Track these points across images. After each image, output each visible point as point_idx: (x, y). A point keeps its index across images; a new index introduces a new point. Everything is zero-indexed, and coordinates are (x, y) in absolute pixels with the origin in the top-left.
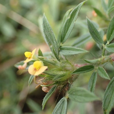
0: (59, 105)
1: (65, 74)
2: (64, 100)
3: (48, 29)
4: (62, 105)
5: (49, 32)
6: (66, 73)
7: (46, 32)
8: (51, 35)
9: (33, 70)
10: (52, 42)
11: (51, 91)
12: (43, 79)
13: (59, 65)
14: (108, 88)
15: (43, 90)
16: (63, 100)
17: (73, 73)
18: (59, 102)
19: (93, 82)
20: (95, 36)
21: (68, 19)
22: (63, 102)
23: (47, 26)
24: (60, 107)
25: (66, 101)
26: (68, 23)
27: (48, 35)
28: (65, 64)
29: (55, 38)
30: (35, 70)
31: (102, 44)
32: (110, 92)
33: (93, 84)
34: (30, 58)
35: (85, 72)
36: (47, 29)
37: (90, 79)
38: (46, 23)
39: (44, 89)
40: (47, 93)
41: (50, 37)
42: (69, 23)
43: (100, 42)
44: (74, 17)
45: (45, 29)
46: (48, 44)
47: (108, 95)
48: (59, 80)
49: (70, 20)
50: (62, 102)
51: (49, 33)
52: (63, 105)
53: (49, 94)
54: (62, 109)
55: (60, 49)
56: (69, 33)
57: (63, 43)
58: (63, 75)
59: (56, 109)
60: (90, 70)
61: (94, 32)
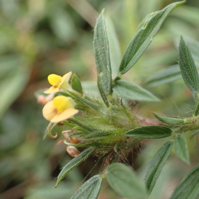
0: (87, 187)
1: (112, 131)
2: (98, 180)
3: (103, 41)
4: (91, 188)
5: (103, 46)
6: (115, 131)
7: (98, 46)
8: (104, 53)
9: (52, 110)
10: (104, 66)
11: (81, 157)
12: (71, 131)
13: (104, 113)
14: (186, 180)
15: (68, 150)
16: (95, 178)
17: (127, 134)
18: (88, 181)
19: (161, 161)
20: (187, 73)
21: (142, 30)
22: (95, 183)
23: (102, 34)
24: (87, 190)
25: (101, 182)
26: (140, 38)
27: (100, 52)
28: (116, 113)
29: (109, 60)
30: (56, 111)
31: (196, 92)
32: (186, 187)
33: (159, 163)
34: (56, 87)
35: (151, 137)
36: (101, 40)
37: (157, 153)
38: (102, 30)
39: (70, 149)
40: (74, 157)
41: (102, 56)
42: (142, 37)
43: (193, 87)
44: (153, 29)
45: (98, 39)
46: (97, 68)
47: (181, 193)
48: (98, 140)
49: (144, 32)
50: (92, 182)
51: (103, 48)
52: (93, 188)
53: (75, 160)
54: (89, 195)
55: (115, 83)
56: (138, 57)
57: (124, 73)
58: (107, 132)
59: (80, 193)
60: (162, 136)
61: (187, 64)
